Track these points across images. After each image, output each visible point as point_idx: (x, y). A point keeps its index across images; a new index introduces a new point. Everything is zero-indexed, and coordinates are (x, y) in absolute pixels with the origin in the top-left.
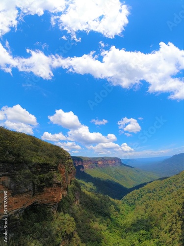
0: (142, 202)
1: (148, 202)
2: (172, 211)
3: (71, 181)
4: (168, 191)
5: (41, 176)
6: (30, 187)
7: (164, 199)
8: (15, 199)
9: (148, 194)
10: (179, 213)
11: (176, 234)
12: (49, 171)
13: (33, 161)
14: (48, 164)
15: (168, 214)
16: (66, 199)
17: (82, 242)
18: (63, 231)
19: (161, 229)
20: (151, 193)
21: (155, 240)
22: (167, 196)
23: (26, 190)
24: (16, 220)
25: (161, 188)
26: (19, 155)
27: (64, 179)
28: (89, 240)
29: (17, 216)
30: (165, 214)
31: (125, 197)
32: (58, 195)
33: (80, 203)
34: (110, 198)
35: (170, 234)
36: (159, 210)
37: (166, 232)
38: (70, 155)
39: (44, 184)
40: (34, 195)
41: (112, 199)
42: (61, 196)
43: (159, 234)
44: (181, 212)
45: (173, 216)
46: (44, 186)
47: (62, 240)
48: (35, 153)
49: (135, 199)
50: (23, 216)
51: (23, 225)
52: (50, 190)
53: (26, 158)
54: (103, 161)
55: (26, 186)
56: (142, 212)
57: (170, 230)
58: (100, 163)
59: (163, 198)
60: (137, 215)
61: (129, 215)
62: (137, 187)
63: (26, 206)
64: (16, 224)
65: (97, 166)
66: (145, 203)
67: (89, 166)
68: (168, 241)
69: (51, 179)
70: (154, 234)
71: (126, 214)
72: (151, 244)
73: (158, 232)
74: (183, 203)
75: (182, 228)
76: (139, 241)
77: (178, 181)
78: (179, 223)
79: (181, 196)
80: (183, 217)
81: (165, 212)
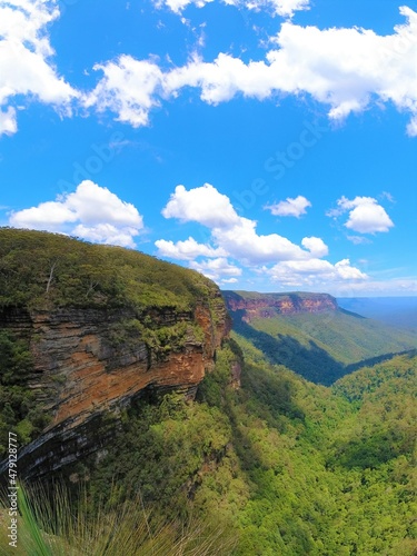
0: (378, 397)
1: (393, 397)
3: (223, 342)
5: (162, 331)
6: (142, 353)
8: (113, 377)
9: (394, 380)
12: (176, 321)
13: (144, 301)
14: (174, 308)
16: (213, 376)
17: (242, 469)
18: (207, 442)
19: (413, 463)
20: (401, 379)
21: (398, 485)
23: (134, 359)
24: (115, 420)
26: (113, 292)
27: (207, 337)
28: (257, 466)
29: (116, 413)
31: (340, 381)
32: (196, 368)
33: (242, 387)
36: (414, 418)
38: (217, 287)
39: (167, 347)
40: (149, 368)
41: (310, 385)
42: (203, 372)
43: (408, 472)
46: (168, 350)
47: (202, 460)
48: (146, 286)
49: (363, 389)
50: (129, 412)
51: (127, 431)
52: (180, 359)
53: (129, 297)
54: (293, 301)
55: (133, 351)
56: (377, 419)
58: (285, 305)
60: (364, 424)
61: (346, 421)
62: (371, 362)
63: (135, 391)
64: (113, 429)
65: (279, 312)
66: (385, 399)
67: (261, 312)
69: (181, 337)
70: (397, 471)
71: (338, 418)
72: (388, 492)
73: (407, 467)
76: (363, 481)
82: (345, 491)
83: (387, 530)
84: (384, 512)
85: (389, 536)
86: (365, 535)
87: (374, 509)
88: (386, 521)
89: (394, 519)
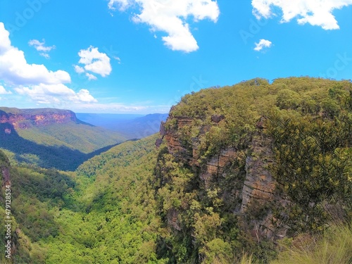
0: (105, 171)
1: (113, 169)
2: (142, 179)
4: (137, 156)
7: (132, 164)
9: (112, 160)
10: (150, 181)
11: (150, 205)
15: (137, 181)
19: (131, 201)
20: (116, 159)
21: (126, 215)
22: (136, 161)
25: (128, 151)
28: (41, 237)
30: (133, 182)
31: (81, 166)
34: (58, 171)
35: (143, 206)
36: (126, 178)
37: (137, 204)
41: (62, 172)
43: (130, 207)
44: (152, 180)
45: (143, 184)
49: (95, 168)
54: (45, 115)
56: (106, 183)
57: (143, 201)
58: (38, 118)
60: (99, 188)
61: (88, 189)
62: (98, 152)
65: (34, 124)
66: (108, 171)
67: (20, 124)
68: (141, 216)
70: (123, 208)
71: (83, 189)
72: (123, 221)
73: (128, 204)
74: (155, 169)
75: (156, 199)
76: (107, 220)
77: (149, 144)
78: (151, 193)
79: (151, 161)
80: (155, 185)
81: (133, 179)
82: (99, 229)
83: (131, 241)
84: (125, 232)
85: (134, 244)
86: (121, 249)
87: (119, 233)
88: (128, 237)
89: (132, 234)
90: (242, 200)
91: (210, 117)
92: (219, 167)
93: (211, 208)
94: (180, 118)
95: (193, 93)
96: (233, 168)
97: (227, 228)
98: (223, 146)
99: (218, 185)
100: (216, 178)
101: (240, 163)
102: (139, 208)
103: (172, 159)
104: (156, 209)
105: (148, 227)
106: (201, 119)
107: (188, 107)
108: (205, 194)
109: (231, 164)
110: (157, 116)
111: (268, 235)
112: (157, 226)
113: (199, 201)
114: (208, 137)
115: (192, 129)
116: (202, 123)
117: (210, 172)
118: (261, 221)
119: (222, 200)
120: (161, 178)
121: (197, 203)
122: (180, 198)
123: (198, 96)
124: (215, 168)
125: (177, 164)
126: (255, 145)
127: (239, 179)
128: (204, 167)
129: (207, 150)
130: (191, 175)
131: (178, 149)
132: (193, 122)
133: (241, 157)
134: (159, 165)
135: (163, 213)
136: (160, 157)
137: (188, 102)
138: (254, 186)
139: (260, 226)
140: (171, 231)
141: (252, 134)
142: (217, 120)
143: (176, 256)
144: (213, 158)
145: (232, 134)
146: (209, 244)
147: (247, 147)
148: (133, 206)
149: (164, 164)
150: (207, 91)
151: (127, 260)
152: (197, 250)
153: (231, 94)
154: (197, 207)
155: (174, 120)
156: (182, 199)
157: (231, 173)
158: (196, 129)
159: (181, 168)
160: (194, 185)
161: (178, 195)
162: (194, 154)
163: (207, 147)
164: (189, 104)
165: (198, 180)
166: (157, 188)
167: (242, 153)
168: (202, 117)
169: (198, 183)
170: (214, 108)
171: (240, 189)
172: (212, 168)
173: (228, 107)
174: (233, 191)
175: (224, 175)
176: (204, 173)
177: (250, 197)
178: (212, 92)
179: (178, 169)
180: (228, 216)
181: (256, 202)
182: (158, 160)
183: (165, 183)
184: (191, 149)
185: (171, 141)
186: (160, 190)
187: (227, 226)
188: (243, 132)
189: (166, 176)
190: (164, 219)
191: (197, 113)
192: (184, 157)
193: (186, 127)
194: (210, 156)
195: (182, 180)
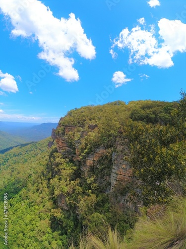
1: (14, 166)
2: (37, 172)
4: (33, 155)
7: (30, 162)
9: (14, 158)
10: (44, 174)
11: (44, 192)
15: (33, 175)
19: (29, 190)
20: (17, 157)
21: (26, 201)
22: (32, 158)
25: (27, 151)
30: (30, 175)
35: (38, 194)
36: (25, 172)
37: (34, 192)
43: (28, 194)
45: (38, 177)
49: (0, 164)
56: (9, 176)
59: (28, 161)
60: (4, 180)
62: (3, 152)
66: (10, 167)
68: (38, 201)
70: (23, 196)
72: (23, 206)
73: (27, 193)
74: (47, 165)
75: (48, 187)
76: (11, 205)
77: (43, 145)
78: (45, 183)
79: (44, 159)
80: (48, 177)
81: (30, 173)
83: (31, 221)
84: (26, 214)
85: (33, 223)
86: (24, 226)
87: (21, 214)
88: (28, 218)
89: (31, 215)
90: (111, 183)
91: (88, 126)
92: (94, 161)
93: (90, 191)
94: (66, 126)
95: (76, 109)
96: (104, 161)
97: (101, 204)
98: (97, 146)
99: (94, 173)
100: (93, 169)
101: (108, 157)
102: (36, 195)
103: (60, 157)
104: (48, 195)
105: (43, 209)
106: (82, 127)
107: (72, 118)
108: (85, 180)
109: (103, 158)
110: (49, 124)
111: (130, 206)
112: (50, 208)
113: (81, 186)
114: (86, 140)
115: (75, 134)
116: (82, 130)
117: (88, 164)
118: (124, 197)
119: (97, 184)
120: (52, 171)
121: (80, 188)
122: (67, 185)
123: (80, 111)
124: (92, 162)
125: (64, 160)
126: (118, 145)
127: (109, 168)
128: (83, 161)
129: (86, 149)
130: (75, 168)
131: (65, 149)
132: (76, 129)
133: (109, 153)
134: (50, 161)
135: (54, 197)
136: (51, 155)
137: (73, 115)
138: (118, 173)
139: (125, 200)
140: (61, 211)
141: (116, 137)
142: (92, 128)
143: (66, 229)
144: (90, 154)
145: (102, 138)
146: (90, 217)
147: (113, 146)
148: (30, 194)
149: (54, 160)
150: (86, 108)
151: (29, 234)
152: (82, 222)
153: (102, 111)
154: (79, 191)
155: (62, 127)
156: (68, 186)
157: (103, 164)
158: (78, 135)
159: (67, 163)
160: (77, 175)
161: (65, 183)
162: (76, 152)
163: (86, 147)
164: (73, 117)
165: (80, 171)
166: (49, 179)
167: (110, 150)
168: (83, 126)
169: (80, 173)
170: (91, 120)
171: (109, 175)
172: (89, 162)
173: (100, 119)
174: (105, 177)
175: (98, 166)
176: (84, 166)
177: (116, 180)
178: (89, 109)
179: (65, 163)
180: (102, 195)
181: (120, 184)
182: (50, 158)
183: (55, 175)
184: (75, 149)
185: (60, 143)
186: (51, 180)
187: (102, 203)
188: (110, 136)
189: (56, 169)
190: (55, 202)
191: (79, 123)
192: (70, 154)
193: (70, 133)
194: (88, 154)
195: (68, 172)
